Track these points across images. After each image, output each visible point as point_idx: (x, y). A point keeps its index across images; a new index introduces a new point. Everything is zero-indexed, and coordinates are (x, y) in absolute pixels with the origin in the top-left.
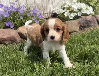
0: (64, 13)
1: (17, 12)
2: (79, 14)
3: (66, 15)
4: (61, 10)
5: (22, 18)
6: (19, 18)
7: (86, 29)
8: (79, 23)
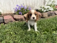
0: (41, 9)
1: (24, 8)
2: (48, 10)
3: (42, 10)
4: (40, 8)
5: (25, 11)
6: (24, 11)
7: (51, 16)
8: (48, 14)
